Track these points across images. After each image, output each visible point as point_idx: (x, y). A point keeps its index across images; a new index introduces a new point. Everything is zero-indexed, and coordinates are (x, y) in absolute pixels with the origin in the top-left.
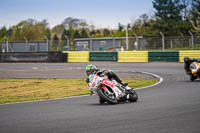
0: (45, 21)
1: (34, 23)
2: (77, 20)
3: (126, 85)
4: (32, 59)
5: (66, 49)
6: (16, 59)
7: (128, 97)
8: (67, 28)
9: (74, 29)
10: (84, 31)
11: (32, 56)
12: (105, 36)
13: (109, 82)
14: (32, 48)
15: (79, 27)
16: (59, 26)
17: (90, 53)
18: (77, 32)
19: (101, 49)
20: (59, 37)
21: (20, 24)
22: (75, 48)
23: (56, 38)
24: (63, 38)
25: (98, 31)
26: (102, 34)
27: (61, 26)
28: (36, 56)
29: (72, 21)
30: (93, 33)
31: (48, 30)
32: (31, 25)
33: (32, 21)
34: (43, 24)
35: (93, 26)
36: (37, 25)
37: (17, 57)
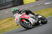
3: (37, 15)
7: (40, 22)
13: (26, 16)
28: (5, 5)
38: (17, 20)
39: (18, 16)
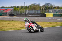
0: (39, 4)
1: (36, 5)
2: (49, 4)
4: (35, 16)
5: (46, 13)
6: (30, 16)
8: (46, 6)
9: (48, 6)
10: (51, 7)
11: (35, 15)
12: (58, 9)
14: (35, 12)
15: (50, 6)
16: (43, 6)
17: (53, 14)
18: (49, 7)
19: (57, 13)
20: (44, 9)
21: (32, 5)
22: (48, 12)
23: (43, 9)
24: (45, 9)
25: (56, 7)
26: (57, 8)
27: (44, 6)
28: (36, 15)
29: (47, 4)
30: (54, 8)
31: (40, 7)
32: (35, 5)
33: (35, 4)
34: (39, 5)
35: (54, 6)
36: (37, 5)
37: (31, 15)
38: (26, 25)
39: (27, 24)
